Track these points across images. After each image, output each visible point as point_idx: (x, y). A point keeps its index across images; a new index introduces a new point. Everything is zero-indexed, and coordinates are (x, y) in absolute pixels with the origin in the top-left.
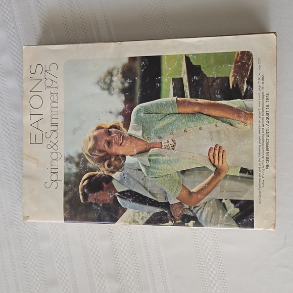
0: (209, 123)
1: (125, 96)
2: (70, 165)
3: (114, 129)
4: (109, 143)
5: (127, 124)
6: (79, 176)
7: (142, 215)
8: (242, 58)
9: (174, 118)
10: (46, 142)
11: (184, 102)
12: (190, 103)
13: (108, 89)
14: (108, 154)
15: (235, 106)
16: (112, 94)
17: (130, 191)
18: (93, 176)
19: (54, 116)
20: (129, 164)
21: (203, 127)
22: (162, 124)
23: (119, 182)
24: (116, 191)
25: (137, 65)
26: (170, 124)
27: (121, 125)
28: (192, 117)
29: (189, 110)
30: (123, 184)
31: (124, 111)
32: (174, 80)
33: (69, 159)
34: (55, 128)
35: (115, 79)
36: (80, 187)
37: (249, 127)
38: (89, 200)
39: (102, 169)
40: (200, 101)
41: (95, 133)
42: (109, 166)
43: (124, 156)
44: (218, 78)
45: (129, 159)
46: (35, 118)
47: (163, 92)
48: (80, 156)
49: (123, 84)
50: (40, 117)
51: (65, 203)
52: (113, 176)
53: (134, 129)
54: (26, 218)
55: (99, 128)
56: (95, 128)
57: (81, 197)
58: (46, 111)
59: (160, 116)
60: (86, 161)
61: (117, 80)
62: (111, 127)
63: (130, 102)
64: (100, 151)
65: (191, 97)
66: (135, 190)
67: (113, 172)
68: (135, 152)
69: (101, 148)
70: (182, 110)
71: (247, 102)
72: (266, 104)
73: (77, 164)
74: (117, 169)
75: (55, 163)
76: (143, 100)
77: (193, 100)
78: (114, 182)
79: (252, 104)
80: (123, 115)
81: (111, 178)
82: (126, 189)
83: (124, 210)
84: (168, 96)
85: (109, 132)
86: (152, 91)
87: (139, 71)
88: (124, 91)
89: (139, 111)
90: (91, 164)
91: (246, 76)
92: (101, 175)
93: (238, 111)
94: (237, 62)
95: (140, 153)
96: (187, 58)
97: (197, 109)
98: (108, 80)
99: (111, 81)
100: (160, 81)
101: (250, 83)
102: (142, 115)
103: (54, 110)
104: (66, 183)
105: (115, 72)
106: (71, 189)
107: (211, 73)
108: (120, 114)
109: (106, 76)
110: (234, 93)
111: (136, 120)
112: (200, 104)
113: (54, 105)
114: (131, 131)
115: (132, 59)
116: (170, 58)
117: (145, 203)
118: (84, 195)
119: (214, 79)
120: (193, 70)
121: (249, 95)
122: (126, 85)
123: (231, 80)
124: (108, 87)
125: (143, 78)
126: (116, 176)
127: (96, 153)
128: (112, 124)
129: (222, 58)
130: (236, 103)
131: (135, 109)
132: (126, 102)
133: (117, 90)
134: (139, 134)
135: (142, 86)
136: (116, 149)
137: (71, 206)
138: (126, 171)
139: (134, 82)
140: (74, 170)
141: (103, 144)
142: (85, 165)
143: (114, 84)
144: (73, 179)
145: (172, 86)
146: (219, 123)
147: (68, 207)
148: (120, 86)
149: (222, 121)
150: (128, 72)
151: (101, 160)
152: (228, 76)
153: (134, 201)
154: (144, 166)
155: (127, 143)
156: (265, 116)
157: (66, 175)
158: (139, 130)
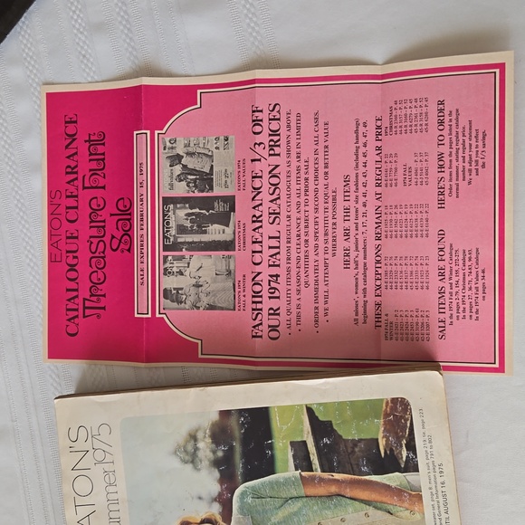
0: (356, 511)
1: (220, 471)
3: (208, 524)
5: (227, 516)
8: (394, 409)
9: (299, 504)
11: (313, 478)
12: (321, 480)
13: (193, 462)
15: (393, 484)
16: (199, 470)
19: (112, 507)
21: (347, 517)
22: (281, 514)
25: (234, 423)
26: (295, 514)
27: (219, 518)
28: (328, 502)
29: (321, 490)
31: (220, 495)
32: (292, 444)
35: (201, 445)
37: (418, 516)
40: (337, 476)
44: (360, 440)
46: (83, 512)
47: (279, 464)
49: (214, 452)
50: (92, 509)
55: (185, 523)
58: (99, 498)
59: (278, 502)
61: (205, 446)
62: (203, 522)
63: (229, 480)
65: (323, 471)
70: (311, 491)
71: (410, 476)
72: (439, 480)
76: (248, 477)
77: (326, 475)
79: (421, 479)
80: (219, 502)
84: (287, 470)
86: (261, 463)
87: (237, 432)
88: (217, 463)
89: (243, 494)
91: (403, 437)
93: (398, 492)
94: (387, 415)
96: (310, 411)
97: (333, 489)
98: (190, 448)
99: (196, 449)
100: (271, 447)
101: (411, 447)
102: (249, 500)
103: (112, 497)
105: (200, 435)
107: (349, 432)
108: (215, 500)
109: (187, 442)
110: (387, 463)
111: (241, 509)
112: (337, 481)
113: (111, 489)
115: (225, 414)
116: (283, 409)
119: (355, 443)
120: (321, 428)
121: (412, 466)
122: (220, 454)
123: (382, 443)
124: (192, 458)
125: (245, 441)
128: (203, 516)
129: (365, 409)
130: (393, 479)
131: (238, 492)
132: (221, 481)
133: (206, 463)
135: (245, 455)
139: (231, 448)
143: (201, 454)
145: (290, 454)
146: (371, 510)
148: (211, 456)
149: (376, 508)
150: (220, 433)
152: (375, 437)
156: (441, 499)
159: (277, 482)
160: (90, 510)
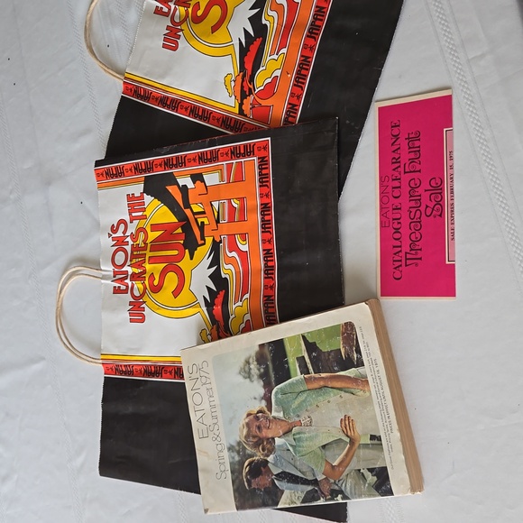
0: (335, 395)
1: (263, 381)
2: (233, 454)
3: (260, 414)
4: (259, 428)
6: (241, 463)
7: (297, 495)
8: (346, 329)
9: (305, 395)
10: (211, 435)
11: (310, 378)
12: (315, 378)
13: (249, 377)
14: (260, 439)
15: (352, 376)
16: (253, 382)
17: (283, 472)
18: (253, 461)
19: (213, 410)
20: (279, 446)
21: (331, 399)
22: (297, 402)
23: (273, 464)
24: (273, 474)
25: (267, 351)
26: (304, 401)
27: (266, 409)
28: (321, 392)
29: (316, 385)
30: (277, 466)
31: (265, 395)
32: (297, 358)
33: (231, 449)
34: (215, 421)
35: (252, 366)
36: (244, 474)
37: (368, 394)
38: (253, 486)
39: (259, 454)
40: (323, 375)
41: (247, 420)
42: (263, 450)
43: (273, 439)
44: (331, 351)
45: (278, 441)
47: (292, 372)
48: (239, 443)
49: (259, 370)
51: (234, 491)
52: (268, 459)
53: (276, 411)
54: (206, 511)
55: (249, 415)
56: (245, 415)
57: (246, 484)
58: (206, 406)
59: (294, 395)
60: (244, 448)
61: (254, 366)
62: (258, 412)
63: (268, 387)
64: (254, 437)
65: (315, 373)
66: (287, 471)
67: (268, 456)
69: (254, 433)
70: (311, 386)
71: (360, 370)
72: (376, 369)
73: (238, 452)
75: (221, 454)
77: (317, 375)
78: (269, 465)
79: (366, 370)
80: (265, 399)
81: (267, 462)
82: (280, 471)
83: (282, 492)
85: (257, 417)
86: (284, 374)
87: (269, 356)
88: (261, 376)
89: (276, 393)
90: (249, 450)
91: (353, 345)
92: (258, 460)
93: (354, 380)
94: (343, 334)
95: (286, 433)
96: (304, 337)
97: (322, 383)
98: (247, 369)
99: (250, 369)
100: (287, 362)
101: (358, 351)
102: (280, 396)
103: (212, 404)
104: (232, 472)
105: (251, 361)
106: (237, 477)
107: (325, 347)
108: (262, 398)
109: (245, 365)
110: (347, 363)
112: (323, 378)
113: (211, 399)
114: (274, 414)
115: (262, 346)
116: (290, 338)
117: (298, 483)
118: (248, 481)
119: (329, 353)
120: (311, 347)
121: (361, 364)
122: (262, 370)
123: (343, 351)
124: (248, 375)
125: (273, 361)
126: (270, 459)
127: (251, 439)
128: (258, 409)
129: (330, 332)
130: (351, 372)
131: (273, 392)
132: (265, 387)
133: (256, 377)
134: (281, 415)
135: (274, 369)
137: (240, 494)
138: (278, 453)
139: (267, 366)
140: (237, 458)
142: (245, 452)
143: (252, 372)
144: (237, 467)
145: (297, 365)
146: (343, 394)
147: (237, 495)
148: (257, 371)
149: (345, 392)
150: (260, 358)
151: (256, 445)
152: (339, 348)
153: (288, 482)
154: (291, 445)
155: (273, 426)
156: (378, 381)
157: (231, 463)
158: (280, 412)
159: (292, 383)
160: (202, 413)
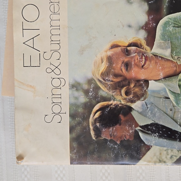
1: (149, 5)
2: (76, 94)
3: (134, 48)
4: (127, 65)
5: (151, 40)
6: (89, 107)
7: (171, 153)
10: (45, 64)
14: (125, 79)
16: (131, 3)
17: (155, 125)
18: (107, 106)
19: (54, 32)
20: (154, 92)
23: (140, 113)
24: (137, 125)
27: (144, 43)
30: (145, 116)
31: (147, 24)
33: (75, 86)
34: (56, 47)
36: (91, 120)
38: (103, 137)
39: (119, 98)
41: (110, 53)
42: (127, 93)
43: (147, 82)
45: (153, 85)
46: (29, 35)
48: (90, 81)
50: (37, 33)
51: (72, 140)
52: (133, 106)
53: (160, 47)
55: (114, 46)
56: (108, 46)
57: (92, 133)
58: (43, 25)
60: (97, 88)
62: (130, 45)
64: (116, 75)
66: (161, 123)
67: (132, 101)
68: (162, 75)
69: (117, 71)
73: (86, 92)
74: (138, 97)
75: (57, 91)
76: (172, 10)
78: (134, 113)
80: (146, 30)
81: (130, 109)
82: (150, 122)
83: (148, 148)
85: (127, 51)
89: (166, 24)
90: (104, 91)
92: (116, 106)
95: (168, 77)
102: (171, 29)
104: (73, 116)
106: (79, 123)
108: (142, 28)
111: (163, 35)
113: (55, 17)
114: (156, 50)
117: (175, 139)
118: (97, 130)
126: (137, 106)
127: (111, 77)
128: (131, 40)
131: (161, 22)
132: (149, 13)
134: (167, 53)
136: (136, 73)
137: (80, 144)
138: (150, 99)
140: (83, 99)
141: (119, 67)
142: (97, 93)
144: (80, 110)
147: (75, 145)
151: (117, 86)
153: (160, 136)
154: (173, 93)
155: (150, 65)
157: (71, 105)
158: (166, 48)
160: (36, 33)
